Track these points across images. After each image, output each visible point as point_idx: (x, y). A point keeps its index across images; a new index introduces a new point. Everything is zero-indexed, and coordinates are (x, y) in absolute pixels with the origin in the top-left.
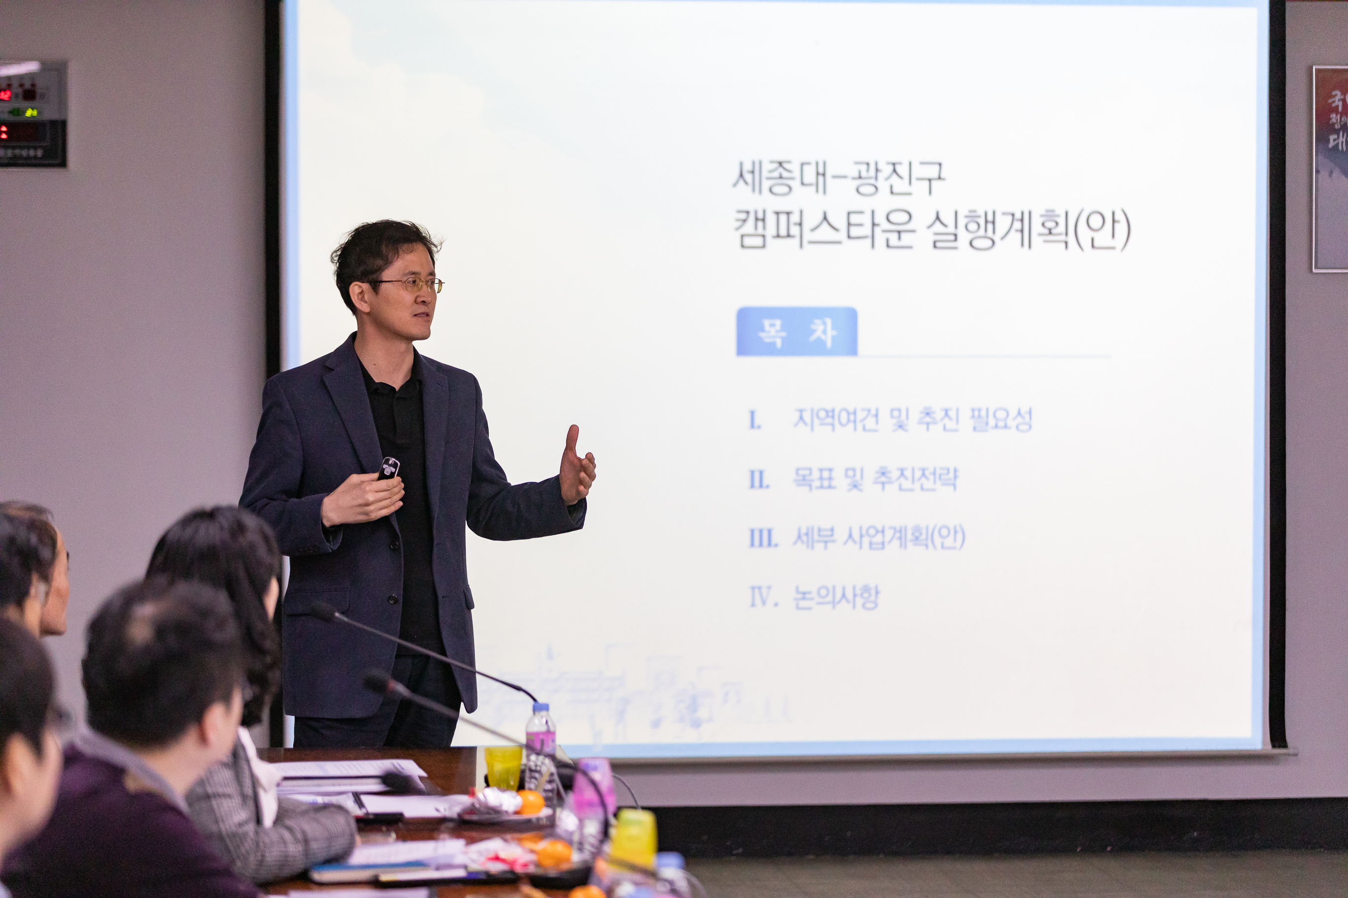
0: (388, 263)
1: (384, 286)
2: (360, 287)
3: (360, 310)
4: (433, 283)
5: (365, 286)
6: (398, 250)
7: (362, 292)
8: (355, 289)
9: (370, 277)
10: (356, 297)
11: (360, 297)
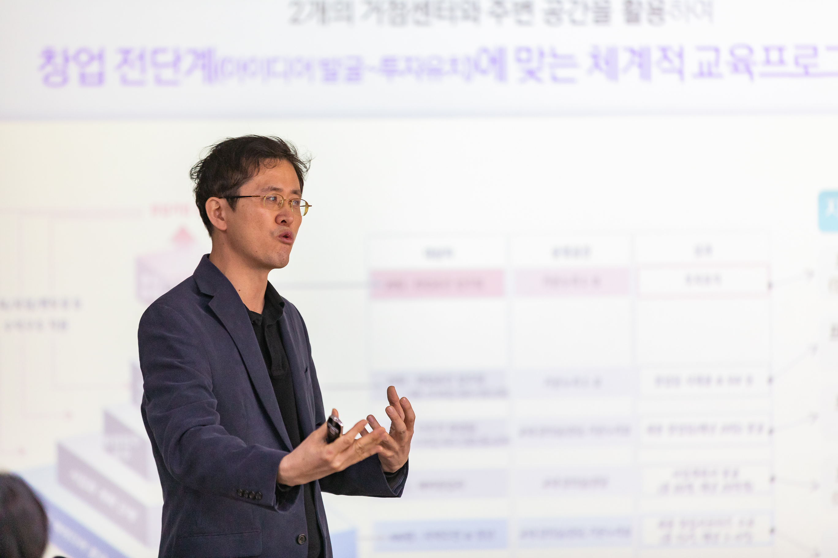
0: (246, 177)
1: (241, 202)
2: (217, 203)
3: (217, 228)
4: (298, 203)
5: (223, 202)
6: (258, 163)
7: (219, 209)
8: (212, 204)
9: (228, 193)
10: (212, 213)
11: (217, 213)
